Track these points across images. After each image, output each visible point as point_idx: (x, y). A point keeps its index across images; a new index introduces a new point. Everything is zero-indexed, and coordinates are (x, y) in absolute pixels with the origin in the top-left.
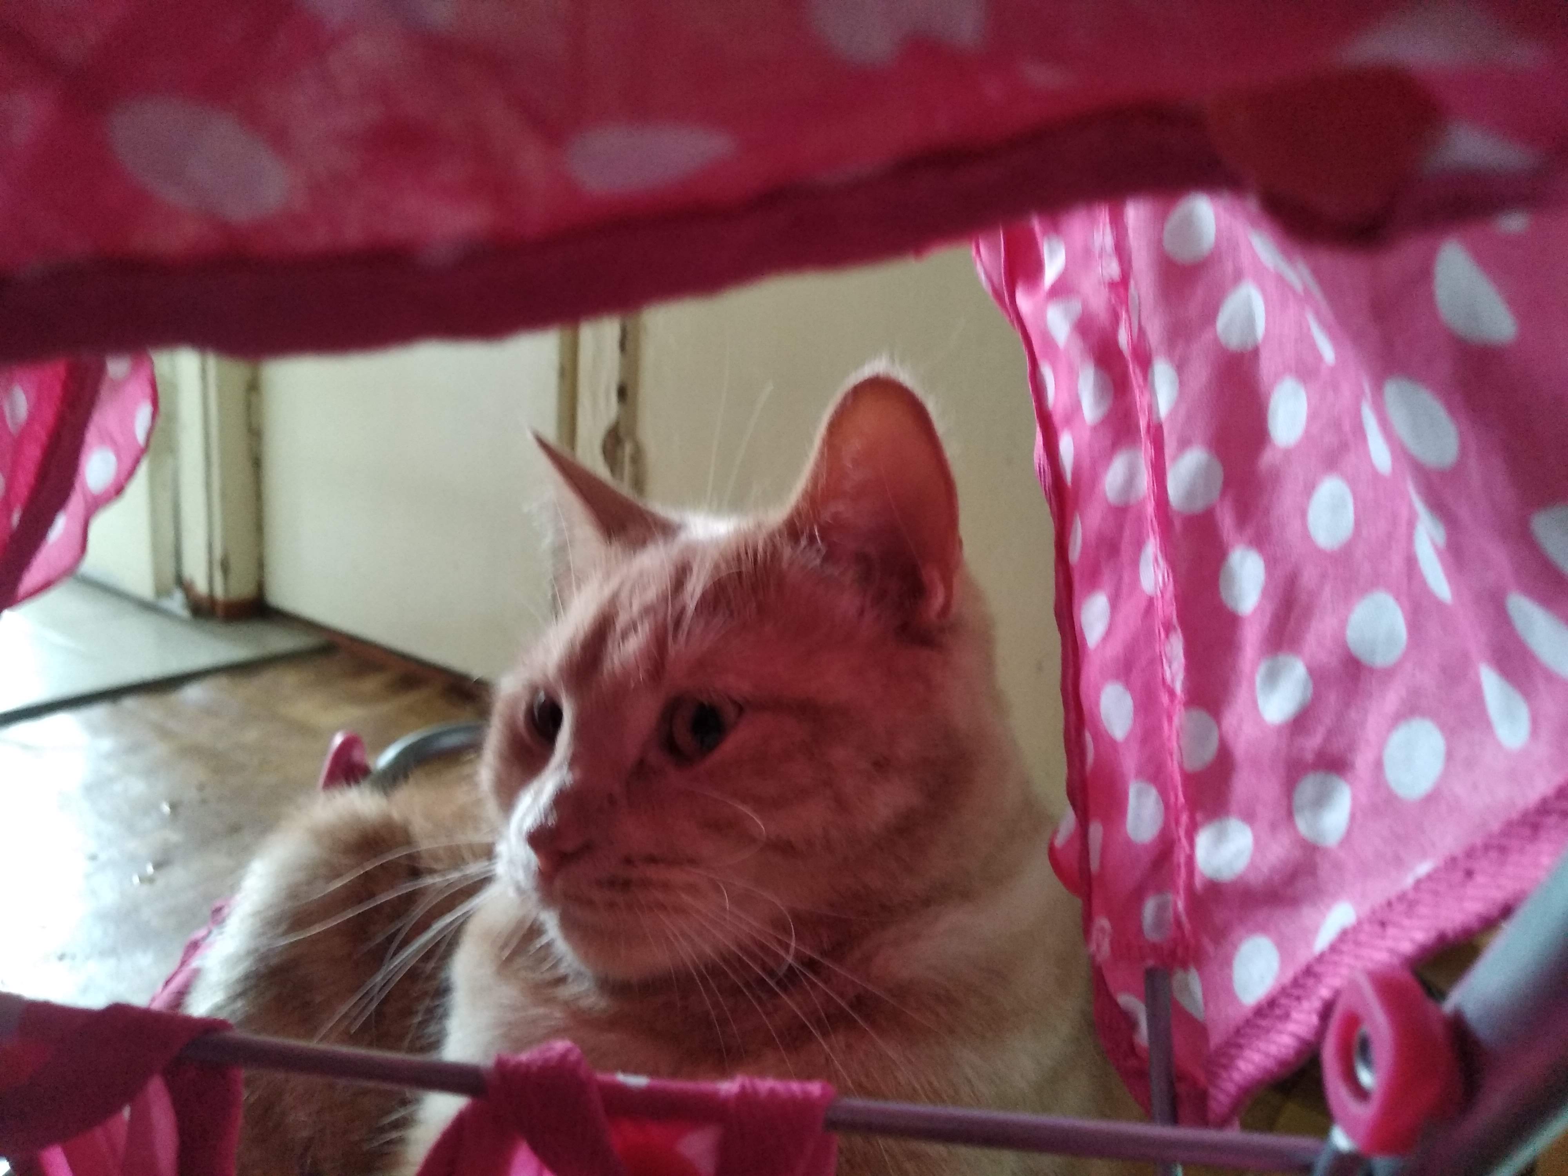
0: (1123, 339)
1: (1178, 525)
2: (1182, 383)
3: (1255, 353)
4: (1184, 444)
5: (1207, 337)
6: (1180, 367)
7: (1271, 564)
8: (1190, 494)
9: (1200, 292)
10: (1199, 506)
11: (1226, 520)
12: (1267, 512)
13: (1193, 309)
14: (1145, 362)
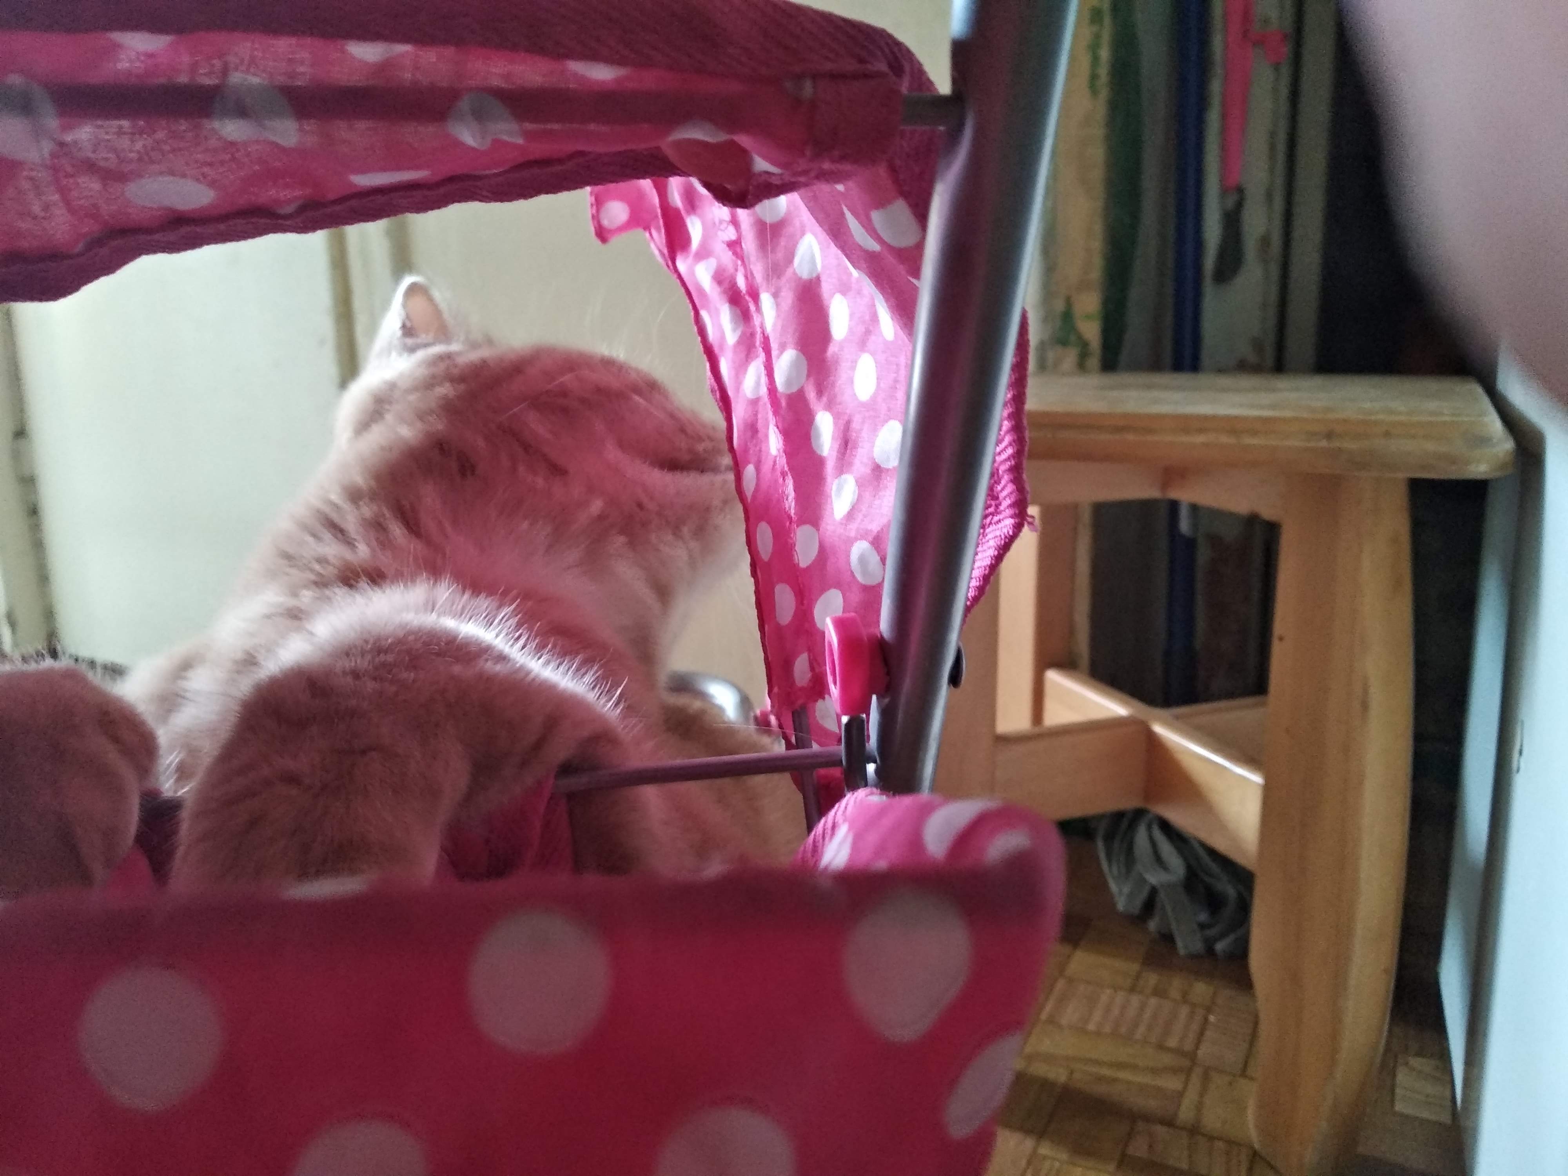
0: (741, 283)
1: (783, 403)
2: (778, 305)
3: (818, 278)
4: (783, 348)
5: (789, 272)
6: (776, 295)
7: (837, 417)
8: (788, 382)
9: (783, 242)
10: (794, 389)
11: (811, 394)
12: (833, 385)
13: (780, 255)
14: (755, 296)
